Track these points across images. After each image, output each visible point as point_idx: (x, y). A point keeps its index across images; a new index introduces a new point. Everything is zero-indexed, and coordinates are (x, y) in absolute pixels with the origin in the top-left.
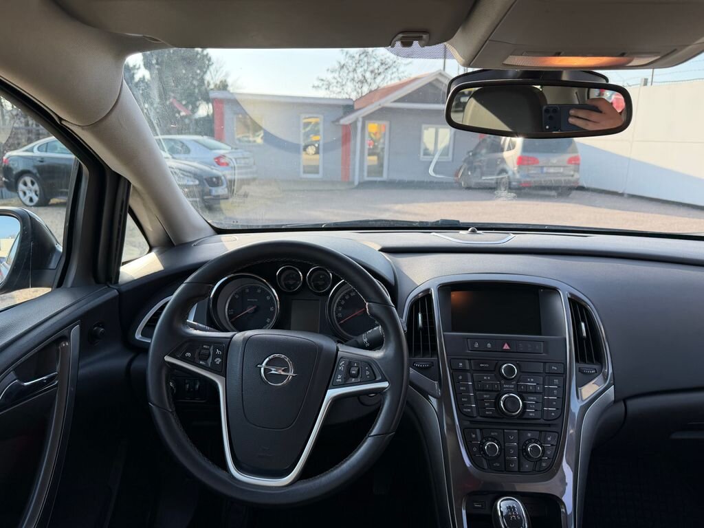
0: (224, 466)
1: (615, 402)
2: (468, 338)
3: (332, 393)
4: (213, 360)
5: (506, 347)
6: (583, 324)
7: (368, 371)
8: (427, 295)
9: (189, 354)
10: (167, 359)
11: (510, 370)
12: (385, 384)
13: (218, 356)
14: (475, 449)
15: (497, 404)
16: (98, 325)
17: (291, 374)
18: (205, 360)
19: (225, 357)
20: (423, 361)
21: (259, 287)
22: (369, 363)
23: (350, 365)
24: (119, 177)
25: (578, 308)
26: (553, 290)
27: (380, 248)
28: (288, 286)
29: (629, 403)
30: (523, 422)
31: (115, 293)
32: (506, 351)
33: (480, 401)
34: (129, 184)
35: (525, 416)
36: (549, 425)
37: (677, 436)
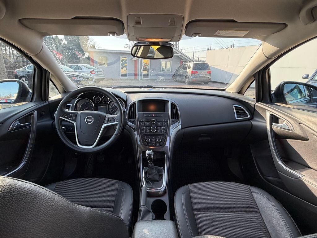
0: (76, 144)
1: (181, 129)
2: (144, 114)
3: (104, 126)
4: (73, 117)
5: (153, 115)
6: (174, 110)
7: (113, 119)
8: (134, 103)
9: (66, 116)
10: (60, 117)
11: (154, 121)
12: (117, 123)
13: (74, 117)
14: (144, 141)
15: (150, 129)
16: (43, 112)
17: (93, 121)
18: (71, 118)
19: (76, 117)
20: (132, 120)
21: (89, 102)
22: (113, 118)
23: (109, 119)
24: (46, 71)
25: (173, 105)
26: (167, 101)
27: (125, 92)
28: (97, 102)
29: (185, 129)
30: (156, 134)
31: (47, 103)
32: (153, 116)
33: (146, 129)
34: (49, 73)
35: (157, 132)
36: (163, 134)
37: (200, 139)
